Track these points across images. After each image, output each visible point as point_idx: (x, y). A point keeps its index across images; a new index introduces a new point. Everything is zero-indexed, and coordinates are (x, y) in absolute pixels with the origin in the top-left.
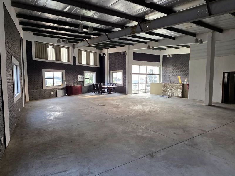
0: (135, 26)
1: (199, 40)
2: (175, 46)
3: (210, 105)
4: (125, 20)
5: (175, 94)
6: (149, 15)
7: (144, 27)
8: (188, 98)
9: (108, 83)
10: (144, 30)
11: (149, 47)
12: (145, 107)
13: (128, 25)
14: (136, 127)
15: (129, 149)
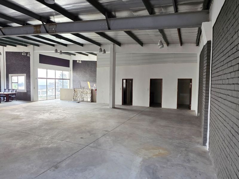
0: (39, 26)
1: (103, 50)
2: (84, 52)
3: (114, 108)
4: (25, 16)
5: (85, 99)
6: (55, 17)
7: (49, 29)
8: (96, 102)
9: (6, 88)
10: (49, 32)
11: (56, 51)
12: (53, 115)
13: (29, 22)
14: (40, 138)
15: (29, 166)
